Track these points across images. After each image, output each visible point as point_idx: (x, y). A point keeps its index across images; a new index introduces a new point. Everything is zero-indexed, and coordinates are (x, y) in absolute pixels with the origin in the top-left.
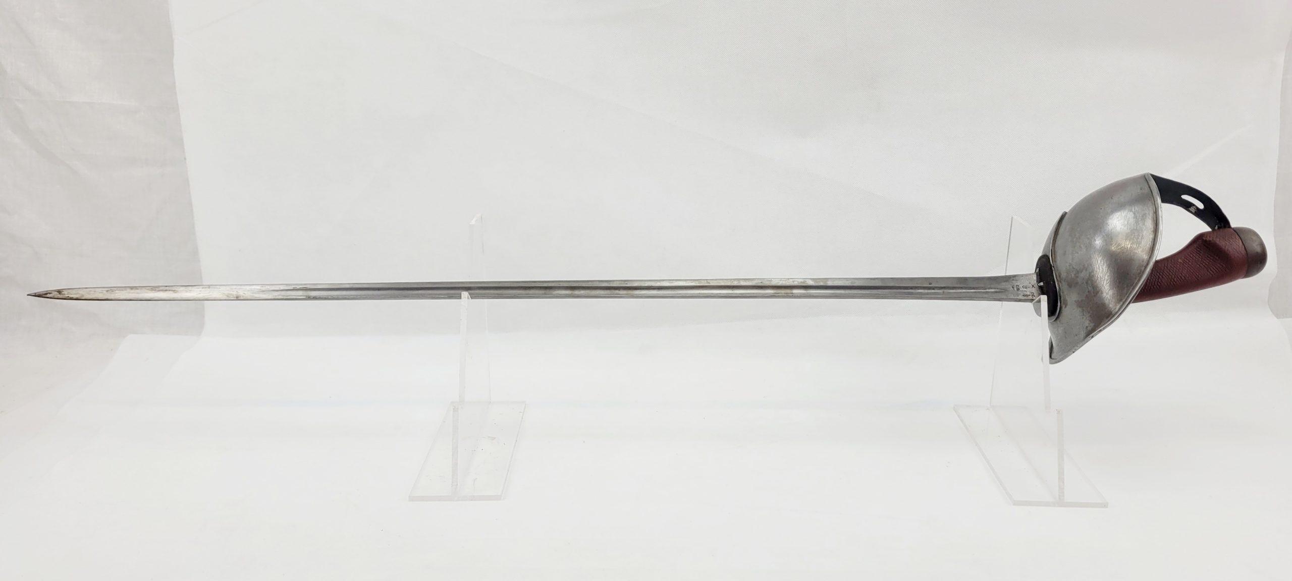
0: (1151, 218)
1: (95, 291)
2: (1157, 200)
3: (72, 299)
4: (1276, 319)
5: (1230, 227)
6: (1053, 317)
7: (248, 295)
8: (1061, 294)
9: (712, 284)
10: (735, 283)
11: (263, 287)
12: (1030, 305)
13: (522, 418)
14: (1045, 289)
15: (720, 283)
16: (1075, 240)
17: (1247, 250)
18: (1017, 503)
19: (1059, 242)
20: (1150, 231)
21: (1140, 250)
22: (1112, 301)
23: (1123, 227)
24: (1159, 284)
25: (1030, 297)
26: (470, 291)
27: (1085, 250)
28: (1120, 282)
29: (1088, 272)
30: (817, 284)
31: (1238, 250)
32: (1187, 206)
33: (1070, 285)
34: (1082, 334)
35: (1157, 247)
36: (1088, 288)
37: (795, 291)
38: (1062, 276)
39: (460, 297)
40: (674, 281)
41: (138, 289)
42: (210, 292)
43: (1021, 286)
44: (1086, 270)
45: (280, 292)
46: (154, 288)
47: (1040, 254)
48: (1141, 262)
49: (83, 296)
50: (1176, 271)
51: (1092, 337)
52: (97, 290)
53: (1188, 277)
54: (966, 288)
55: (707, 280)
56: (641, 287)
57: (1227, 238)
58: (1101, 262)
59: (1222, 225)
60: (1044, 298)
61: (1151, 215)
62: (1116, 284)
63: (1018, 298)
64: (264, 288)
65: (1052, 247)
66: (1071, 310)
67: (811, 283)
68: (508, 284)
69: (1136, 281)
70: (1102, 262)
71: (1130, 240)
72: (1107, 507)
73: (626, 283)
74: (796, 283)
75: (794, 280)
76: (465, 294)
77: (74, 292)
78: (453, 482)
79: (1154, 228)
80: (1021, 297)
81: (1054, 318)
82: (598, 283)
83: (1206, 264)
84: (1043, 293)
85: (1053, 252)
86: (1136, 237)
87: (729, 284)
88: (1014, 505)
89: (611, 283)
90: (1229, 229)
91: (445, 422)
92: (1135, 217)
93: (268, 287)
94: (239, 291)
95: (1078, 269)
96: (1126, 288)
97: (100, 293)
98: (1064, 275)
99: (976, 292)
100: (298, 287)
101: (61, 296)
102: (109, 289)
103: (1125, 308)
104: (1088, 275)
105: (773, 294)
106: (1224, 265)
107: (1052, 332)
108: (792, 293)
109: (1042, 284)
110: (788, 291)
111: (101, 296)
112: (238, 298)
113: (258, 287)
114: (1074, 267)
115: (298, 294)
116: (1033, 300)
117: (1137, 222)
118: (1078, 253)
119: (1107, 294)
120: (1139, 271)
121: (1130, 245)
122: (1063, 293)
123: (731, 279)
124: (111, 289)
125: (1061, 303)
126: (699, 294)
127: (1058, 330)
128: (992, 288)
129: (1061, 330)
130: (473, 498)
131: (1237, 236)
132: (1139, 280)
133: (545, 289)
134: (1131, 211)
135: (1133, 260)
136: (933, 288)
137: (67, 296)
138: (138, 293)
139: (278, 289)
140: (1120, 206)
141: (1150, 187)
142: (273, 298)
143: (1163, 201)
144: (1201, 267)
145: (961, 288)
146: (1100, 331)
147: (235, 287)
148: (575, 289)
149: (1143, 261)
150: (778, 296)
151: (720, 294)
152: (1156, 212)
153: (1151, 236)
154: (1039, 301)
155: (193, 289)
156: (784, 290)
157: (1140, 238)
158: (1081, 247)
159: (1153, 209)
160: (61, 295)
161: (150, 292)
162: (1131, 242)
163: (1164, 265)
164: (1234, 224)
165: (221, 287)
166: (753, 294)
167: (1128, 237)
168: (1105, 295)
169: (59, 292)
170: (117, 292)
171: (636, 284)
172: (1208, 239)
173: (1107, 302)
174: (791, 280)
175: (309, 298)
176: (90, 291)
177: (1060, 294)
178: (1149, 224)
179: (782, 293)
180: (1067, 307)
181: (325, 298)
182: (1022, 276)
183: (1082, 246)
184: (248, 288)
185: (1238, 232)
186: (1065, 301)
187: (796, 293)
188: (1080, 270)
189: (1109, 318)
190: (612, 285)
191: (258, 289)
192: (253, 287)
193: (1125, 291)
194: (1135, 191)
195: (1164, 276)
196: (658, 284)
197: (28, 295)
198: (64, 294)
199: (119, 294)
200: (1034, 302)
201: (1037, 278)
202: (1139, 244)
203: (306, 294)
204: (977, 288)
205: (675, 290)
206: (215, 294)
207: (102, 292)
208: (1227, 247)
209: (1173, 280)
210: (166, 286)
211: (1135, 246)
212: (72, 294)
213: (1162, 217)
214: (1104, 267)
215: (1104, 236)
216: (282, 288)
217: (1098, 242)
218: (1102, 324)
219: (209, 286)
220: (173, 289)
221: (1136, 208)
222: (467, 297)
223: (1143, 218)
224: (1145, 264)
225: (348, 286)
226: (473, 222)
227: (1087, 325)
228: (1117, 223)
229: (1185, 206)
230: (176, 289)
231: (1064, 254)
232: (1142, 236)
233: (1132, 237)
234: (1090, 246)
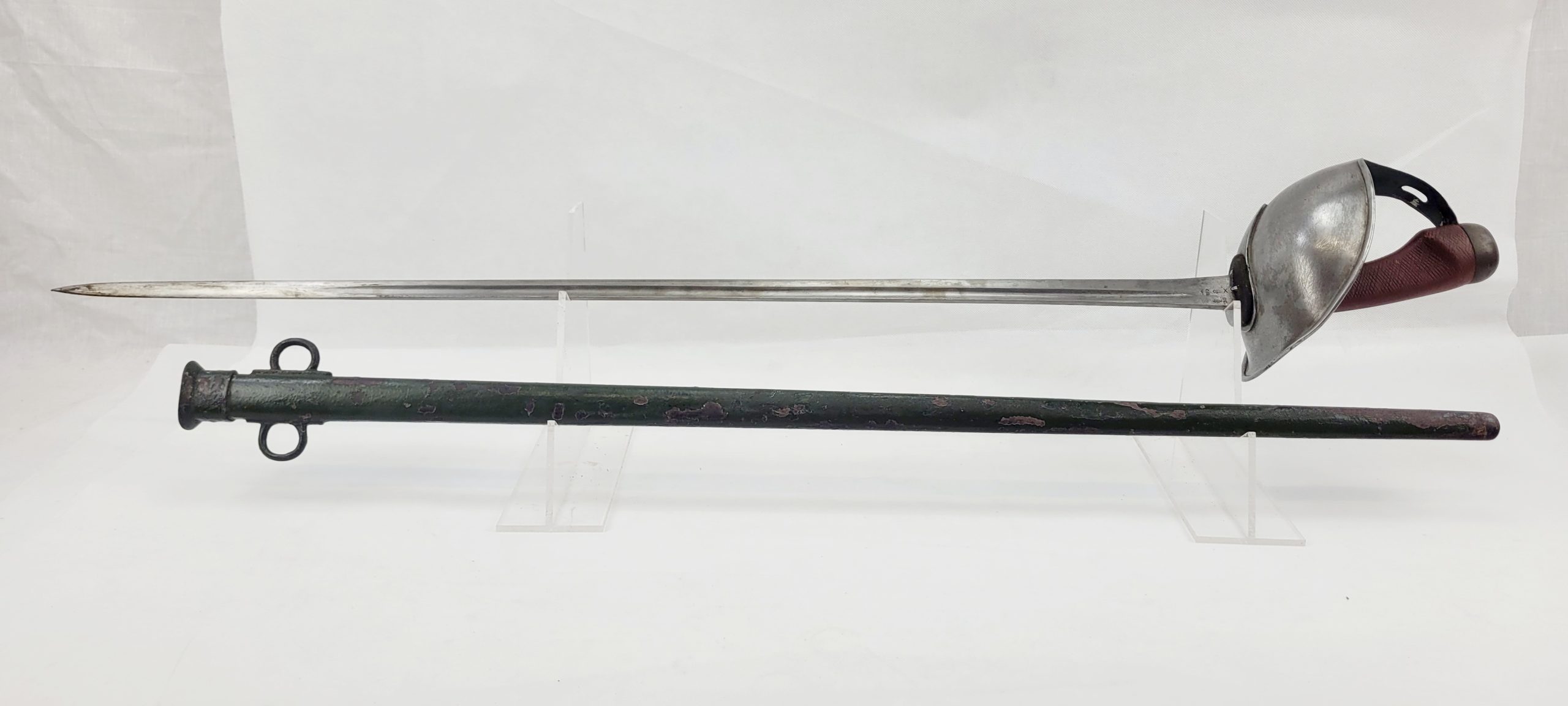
0: (1362, 210)
1: (131, 287)
2: (1370, 190)
3: (103, 295)
4: (1515, 336)
5: (1456, 223)
6: (1247, 327)
7: (309, 293)
8: (1258, 299)
9: (851, 285)
10: (878, 285)
11: (326, 283)
12: (1221, 313)
13: (629, 443)
14: (1239, 294)
15: (860, 284)
16: (1274, 235)
17: (1476, 251)
18: (1200, 540)
19: (1256, 239)
20: (1361, 225)
21: (1348, 247)
22: (1314, 307)
23: (1329, 220)
24: (1372, 289)
25: (1222, 304)
26: (569, 291)
27: (1285, 248)
28: (1323, 286)
29: (1288, 273)
30: (973, 287)
31: (1464, 250)
32: (1408, 199)
33: (1267, 289)
34: (1281, 345)
35: (1368, 243)
36: (1287, 291)
37: (948, 294)
38: (1258, 279)
39: (557, 298)
40: (806, 282)
41: (180, 284)
42: (264, 290)
43: (1212, 290)
44: (1286, 271)
45: (346, 289)
46: (199, 284)
47: (1236, 253)
48: (1349, 261)
49: (117, 291)
50: (1392, 274)
51: (1291, 349)
52: (133, 285)
53: (1405, 281)
54: (1146, 292)
55: (845, 280)
56: (768, 287)
57: (1451, 236)
58: (1303, 261)
59: (1448, 221)
60: (1237, 304)
61: (1362, 207)
62: (1319, 287)
63: (1208, 304)
64: (327, 285)
65: (1249, 244)
66: (1267, 319)
67: (966, 285)
68: (614, 283)
69: (1343, 283)
70: (1305, 262)
71: (1336, 236)
72: (1304, 545)
73: (751, 283)
74: (949, 285)
75: (947, 281)
76: (563, 294)
77: (106, 287)
78: (547, 512)
79: (1365, 222)
80: (1210, 303)
81: (1249, 327)
82: (717, 282)
83: (1427, 266)
84: (1237, 299)
85: (1250, 249)
86: (1344, 232)
87: (870, 285)
88: (1197, 542)
89: (733, 283)
90: (1454, 226)
91: (538, 445)
92: (1344, 209)
93: (332, 284)
94: (298, 289)
95: (1277, 270)
96: (1330, 292)
97: (136, 288)
98: (1260, 278)
99: (1158, 297)
100: (368, 284)
101: (91, 292)
102: (147, 284)
103: (1329, 314)
104: (1288, 278)
105: (922, 297)
106: (1448, 268)
107: (1247, 345)
108: (944, 297)
109: (1236, 288)
110: (940, 294)
111: (138, 292)
112: (297, 297)
113: (321, 284)
114: (1272, 267)
115: (368, 293)
116: (1225, 307)
117: (1346, 215)
118: (1277, 251)
119: (1309, 298)
120: (1346, 272)
121: (1336, 242)
122: (1259, 297)
123: (873, 280)
124: (149, 285)
125: (1257, 310)
126: (836, 296)
127: (1253, 342)
128: (1177, 293)
129: (1256, 343)
130: (571, 529)
131: (1464, 233)
132: (1346, 282)
133: (656, 289)
134: (1339, 202)
135: (1340, 259)
136: (1109, 292)
137: (98, 292)
138: (181, 289)
139: (344, 286)
140: (1328, 198)
141: (1362, 175)
142: (338, 296)
143: (1377, 193)
144: (1421, 269)
145: (1142, 292)
146: (1301, 341)
147: (293, 283)
148: (690, 289)
149: (1351, 261)
150: (928, 300)
151: (860, 296)
152: (1368, 204)
153: (1362, 231)
154: (1232, 308)
155: (245, 285)
156: (935, 293)
157: (1349, 233)
158: (1281, 245)
159: (1365, 200)
160: (89, 291)
161: (194, 288)
162: (1338, 238)
163: (1379, 266)
164: (1461, 220)
165: (278, 283)
166: (899, 297)
167: (1334, 233)
168: (1306, 299)
169: (89, 287)
170: (156, 287)
171: (762, 285)
172: (1430, 236)
173: (1308, 307)
174: (944, 281)
175: (380, 297)
176: (125, 286)
177: (1255, 300)
178: (1360, 217)
179: (932, 296)
180: (1264, 314)
181: (400, 297)
182: (1213, 278)
183: (1282, 243)
184: (309, 284)
185: (1465, 228)
186: (1261, 306)
187: (950, 296)
188: (1279, 271)
189: (1311, 326)
190: (733, 285)
191: (321, 286)
192: (316, 284)
193: (1329, 294)
194: (1345, 180)
195: (1377, 280)
196: (788, 285)
197: (52, 290)
198: (95, 290)
199: (159, 290)
200: (1226, 308)
201: (1231, 280)
202: (1348, 240)
203: (376, 293)
204: (1159, 293)
205: (808, 292)
206: (271, 291)
207: (139, 288)
208: (1451, 246)
209: (1387, 285)
210: (214, 282)
211: (1342, 243)
212: (103, 290)
213: (1375, 209)
214: (1307, 267)
215: (1307, 231)
216: (348, 286)
217: (1301, 239)
218: (1302, 334)
219: (264, 282)
220: (222, 285)
221: (1348, 199)
222: (565, 297)
223: (1354, 209)
224: (1354, 264)
225: (425, 284)
226: (573, 210)
227: (1286, 335)
228: (1323, 215)
229: (1405, 198)
230: (225, 285)
231: (1262, 252)
232: (1352, 230)
233: (1340, 232)
234: (1291, 242)
